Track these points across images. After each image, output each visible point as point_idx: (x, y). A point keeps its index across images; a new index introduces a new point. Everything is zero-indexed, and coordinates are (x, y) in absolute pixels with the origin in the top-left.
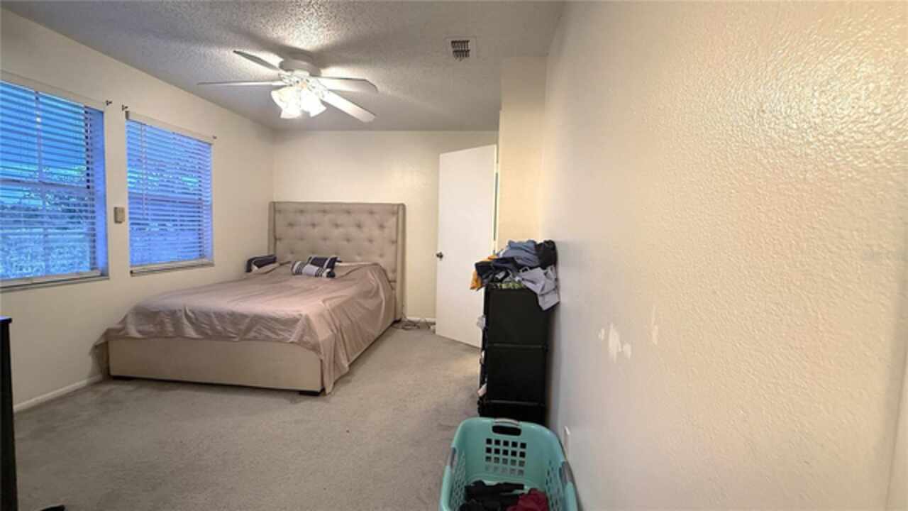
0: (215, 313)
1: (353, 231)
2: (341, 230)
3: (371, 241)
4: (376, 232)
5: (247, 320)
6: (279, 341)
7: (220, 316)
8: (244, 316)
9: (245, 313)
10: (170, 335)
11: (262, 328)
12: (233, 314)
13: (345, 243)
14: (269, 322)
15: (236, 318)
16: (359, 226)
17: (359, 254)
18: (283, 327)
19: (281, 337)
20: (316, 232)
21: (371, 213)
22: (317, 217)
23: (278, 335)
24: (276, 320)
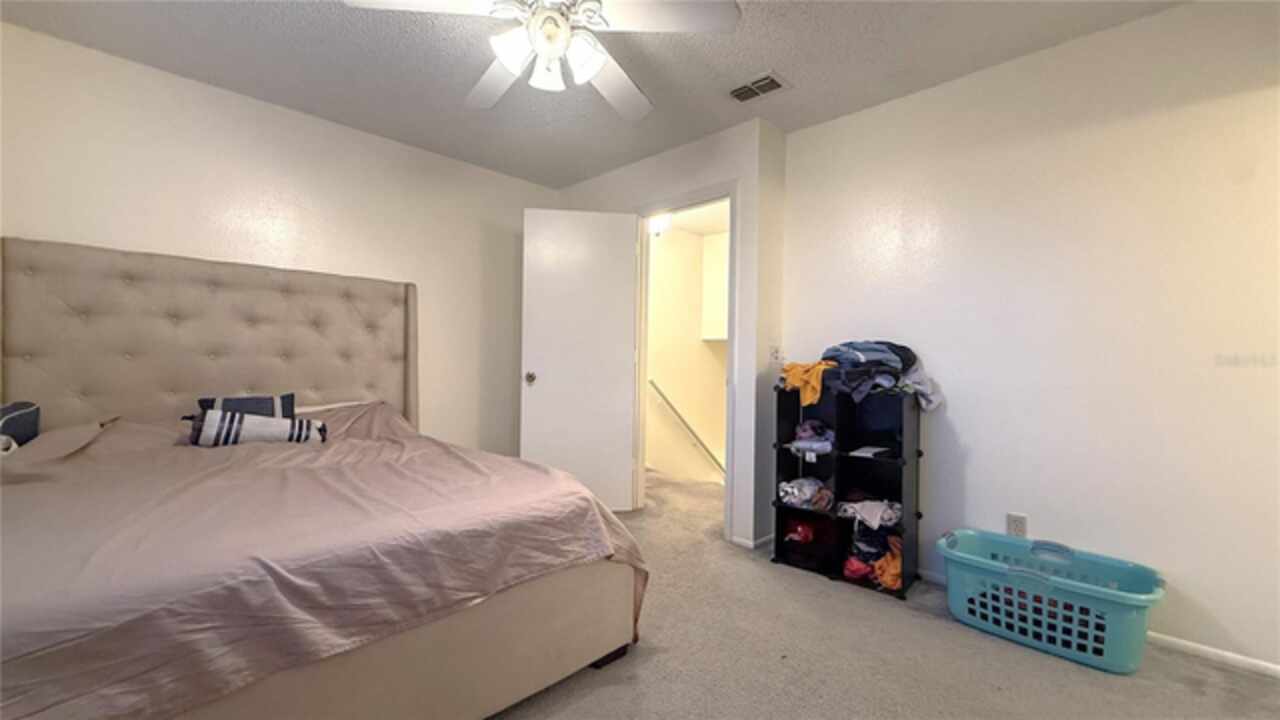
0: (392, 553)
1: (305, 335)
2: (266, 331)
3: (346, 355)
4: (360, 337)
5: (491, 543)
6: (572, 566)
7: (416, 555)
8: (478, 536)
9: (480, 528)
10: (238, 681)
11: (526, 551)
12: (447, 541)
13: (278, 362)
14: (537, 532)
15: (456, 547)
16: (317, 324)
17: (317, 388)
18: (565, 536)
19: (572, 556)
20: (186, 334)
21: (348, 296)
22: (189, 296)
23: (559, 553)
24: (548, 522)
